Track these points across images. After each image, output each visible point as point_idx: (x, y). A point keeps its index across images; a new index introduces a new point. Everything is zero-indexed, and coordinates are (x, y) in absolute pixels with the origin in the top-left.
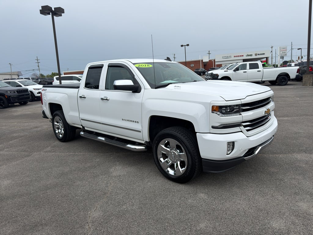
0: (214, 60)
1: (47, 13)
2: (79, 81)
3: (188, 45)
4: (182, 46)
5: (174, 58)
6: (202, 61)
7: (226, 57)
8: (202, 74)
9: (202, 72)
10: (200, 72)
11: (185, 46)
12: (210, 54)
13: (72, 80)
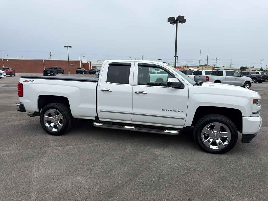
0: (90, 62)
3: (70, 47)
4: (65, 46)
5: (51, 56)
6: (82, 62)
7: (99, 61)
8: (83, 73)
9: (83, 71)
10: (82, 71)
11: (68, 47)
12: (84, 57)
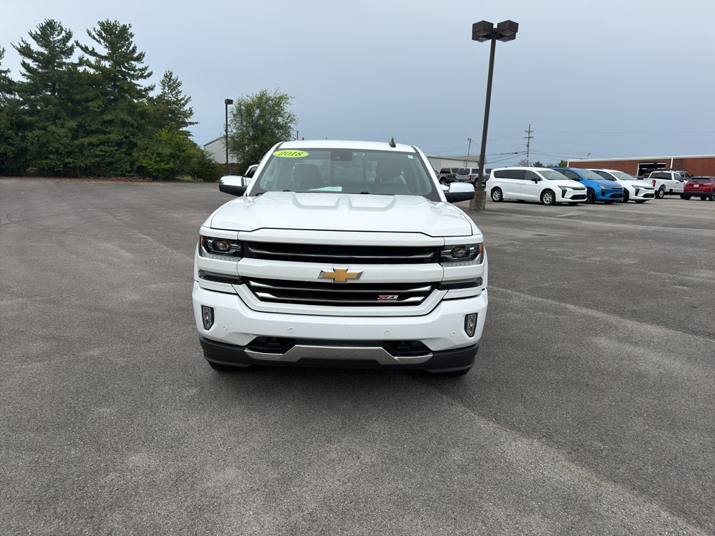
1: (483, 37)
2: (536, 183)
13: (523, 178)
